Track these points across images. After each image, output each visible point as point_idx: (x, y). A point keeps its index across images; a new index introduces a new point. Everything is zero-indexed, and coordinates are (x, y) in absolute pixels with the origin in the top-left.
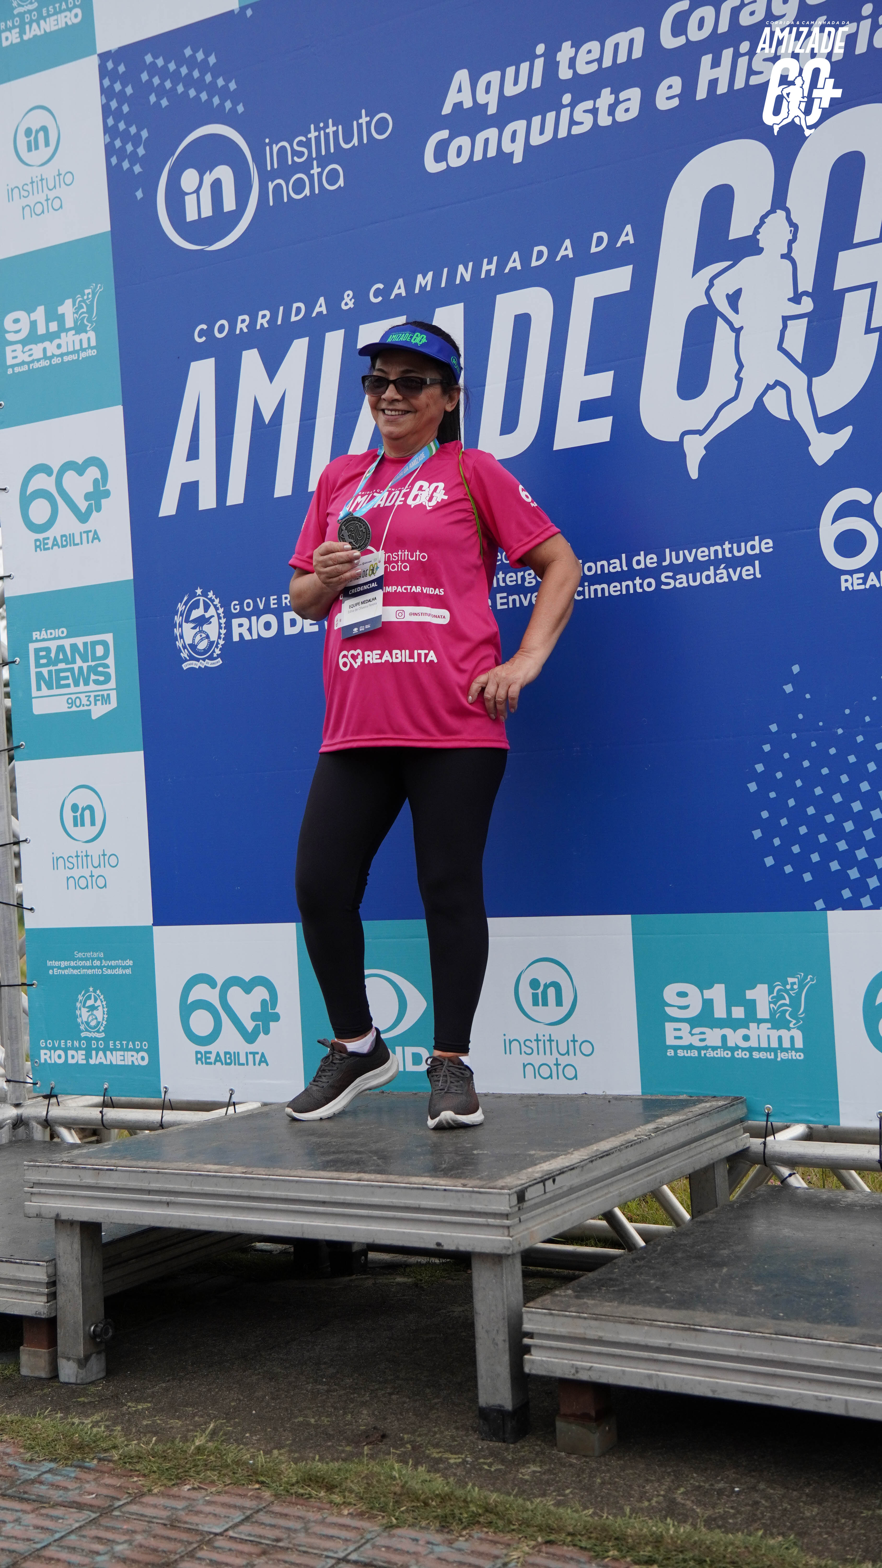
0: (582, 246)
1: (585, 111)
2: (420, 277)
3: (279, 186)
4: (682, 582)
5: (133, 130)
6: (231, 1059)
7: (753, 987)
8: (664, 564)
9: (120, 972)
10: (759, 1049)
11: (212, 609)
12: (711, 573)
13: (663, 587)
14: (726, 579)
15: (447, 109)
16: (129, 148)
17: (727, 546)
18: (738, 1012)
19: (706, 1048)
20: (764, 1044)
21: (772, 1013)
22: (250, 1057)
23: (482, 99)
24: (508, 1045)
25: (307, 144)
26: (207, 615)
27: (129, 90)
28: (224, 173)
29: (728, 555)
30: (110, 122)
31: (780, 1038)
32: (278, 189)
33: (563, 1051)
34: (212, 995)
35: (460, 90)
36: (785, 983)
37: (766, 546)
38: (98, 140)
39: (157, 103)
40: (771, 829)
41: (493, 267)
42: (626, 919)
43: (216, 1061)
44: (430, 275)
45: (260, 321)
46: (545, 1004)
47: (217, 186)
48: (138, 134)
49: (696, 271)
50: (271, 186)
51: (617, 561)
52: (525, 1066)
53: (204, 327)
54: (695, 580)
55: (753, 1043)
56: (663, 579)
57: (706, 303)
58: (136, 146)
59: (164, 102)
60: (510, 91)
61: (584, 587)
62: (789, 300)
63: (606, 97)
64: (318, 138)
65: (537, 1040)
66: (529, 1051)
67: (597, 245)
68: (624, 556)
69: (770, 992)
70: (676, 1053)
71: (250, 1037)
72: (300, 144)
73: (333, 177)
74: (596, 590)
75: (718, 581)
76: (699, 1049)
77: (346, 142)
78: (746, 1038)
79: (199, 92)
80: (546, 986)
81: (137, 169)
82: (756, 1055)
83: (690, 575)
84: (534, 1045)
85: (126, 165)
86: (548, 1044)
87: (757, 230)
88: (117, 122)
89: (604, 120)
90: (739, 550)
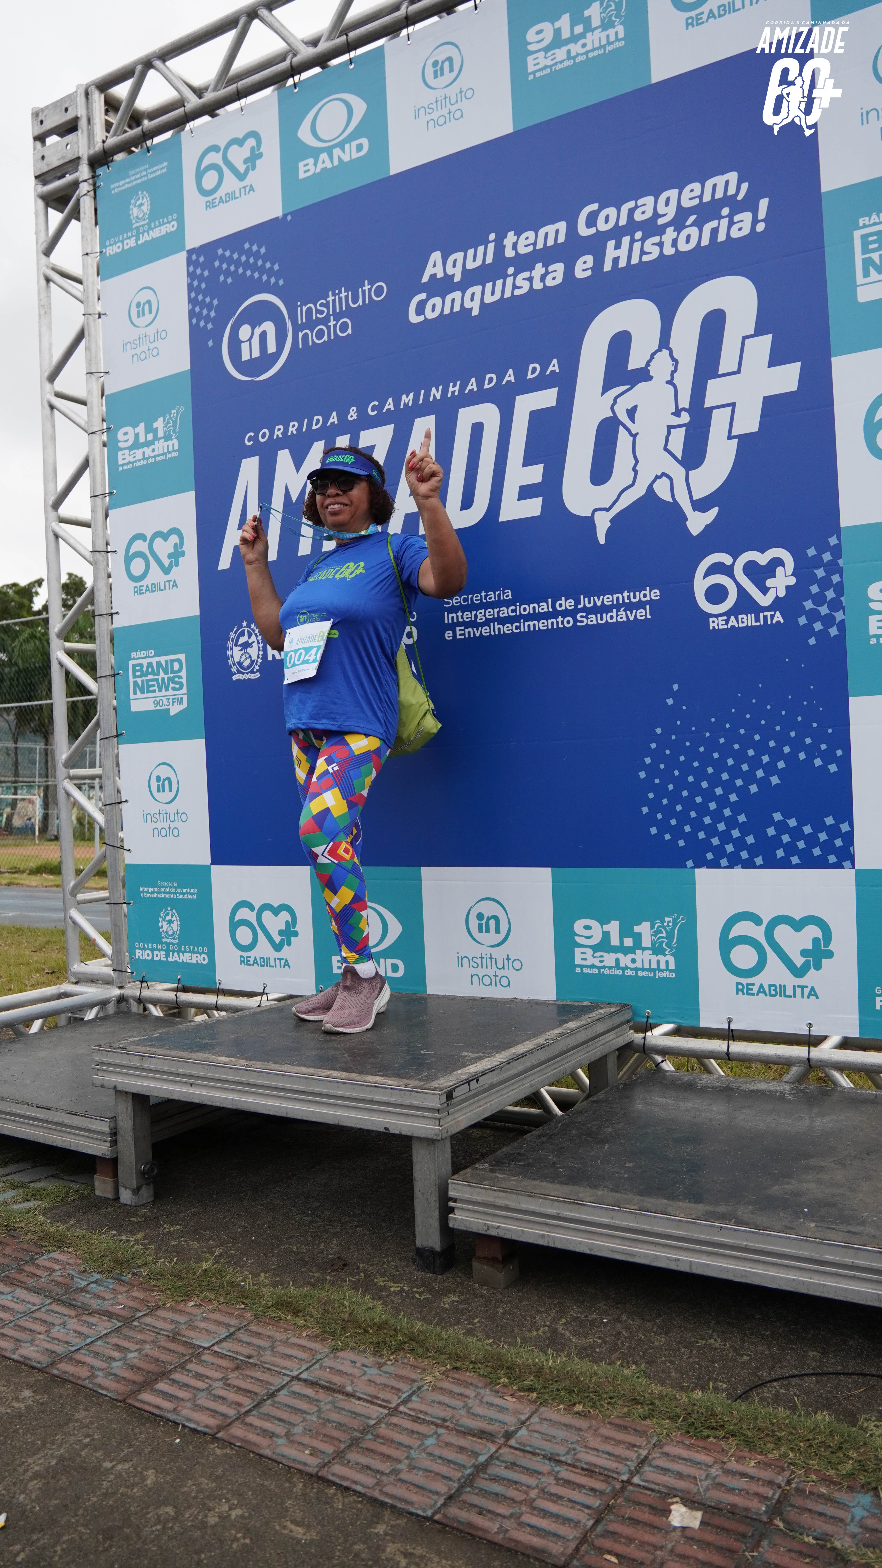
0: (520, 374)
1: (524, 279)
2: (404, 396)
3: (306, 334)
4: (593, 620)
5: (208, 300)
6: (264, 962)
7: (639, 924)
8: (580, 607)
9: (188, 897)
10: (643, 969)
11: (253, 637)
12: (614, 614)
13: (579, 624)
14: (625, 619)
15: (425, 279)
16: (205, 312)
17: (626, 594)
18: (628, 942)
19: (604, 967)
20: (646, 966)
21: (653, 943)
22: (278, 961)
23: (450, 271)
24: (460, 960)
25: (326, 305)
26: (250, 641)
27: (206, 273)
28: (269, 327)
29: (627, 601)
30: (193, 295)
31: (658, 962)
32: (305, 336)
33: (500, 966)
34: (251, 917)
35: (434, 266)
36: (663, 921)
37: (655, 594)
38: (184, 308)
39: (225, 281)
40: (655, 806)
41: (457, 389)
42: (548, 871)
43: (254, 963)
44: (412, 394)
45: (291, 429)
46: (488, 931)
47: (263, 336)
48: (211, 302)
49: (604, 392)
50: (301, 335)
51: (545, 604)
52: (472, 976)
53: (252, 434)
54: (602, 619)
55: (639, 965)
56: (579, 618)
57: (611, 415)
58: (209, 311)
59: (229, 280)
60: (470, 265)
61: (520, 623)
62: (672, 414)
63: (539, 269)
64: (334, 301)
65: (482, 958)
66: (476, 965)
67: (533, 373)
68: (550, 600)
69: (652, 927)
70: (582, 970)
71: (278, 948)
72: (321, 305)
73: (344, 327)
74: (529, 626)
75: (619, 620)
76: (599, 968)
77: (354, 303)
78: (633, 961)
79: (253, 272)
80: (489, 919)
81: (210, 326)
82: (640, 973)
83: (599, 616)
84: (479, 961)
85: (202, 324)
86: (489, 960)
87: (648, 364)
88: (197, 294)
89: (538, 285)
90: (635, 597)
